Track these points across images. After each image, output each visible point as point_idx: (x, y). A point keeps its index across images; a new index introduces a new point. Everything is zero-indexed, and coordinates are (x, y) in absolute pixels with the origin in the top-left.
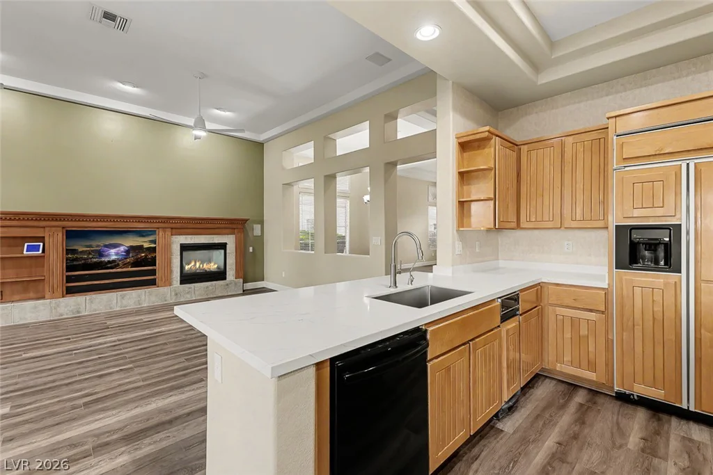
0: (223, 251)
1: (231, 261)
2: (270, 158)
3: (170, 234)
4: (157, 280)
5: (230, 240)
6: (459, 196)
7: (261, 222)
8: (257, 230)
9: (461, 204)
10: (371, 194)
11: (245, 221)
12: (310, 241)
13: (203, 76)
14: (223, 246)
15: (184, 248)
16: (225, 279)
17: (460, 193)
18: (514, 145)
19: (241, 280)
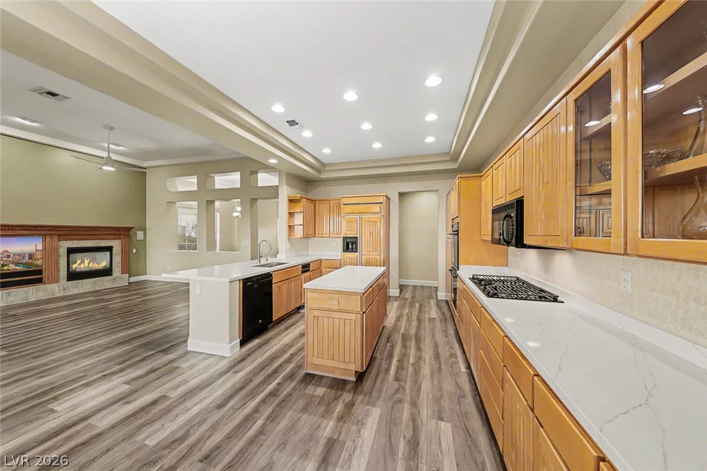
0: (109, 253)
1: (117, 259)
2: (152, 182)
3: (57, 240)
4: (44, 279)
5: (116, 244)
6: (288, 223)
7: (144, 230)
8: (140, 235)
9: (290, 227)
10: (241, 212)
11: (131, 228)
12: (187, 243)
13: (112, 128)
14: (110, 249)
15: (71, 251)
16: (111, 275)
17: (289, 221)
18: (313, 201)
19: (127, 275)
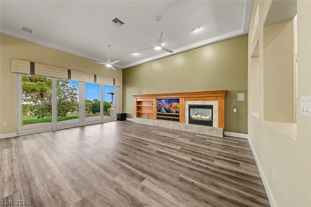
0: (211, 110)
1: (216, 116)
3: (184, 100)
4: (180, 120)
5: (215, 104)
8: (241, 97)
11: (225, 91)
14: (211, 107)
15: (191, 107)
16: (212, 126)
19: (222, 129)
